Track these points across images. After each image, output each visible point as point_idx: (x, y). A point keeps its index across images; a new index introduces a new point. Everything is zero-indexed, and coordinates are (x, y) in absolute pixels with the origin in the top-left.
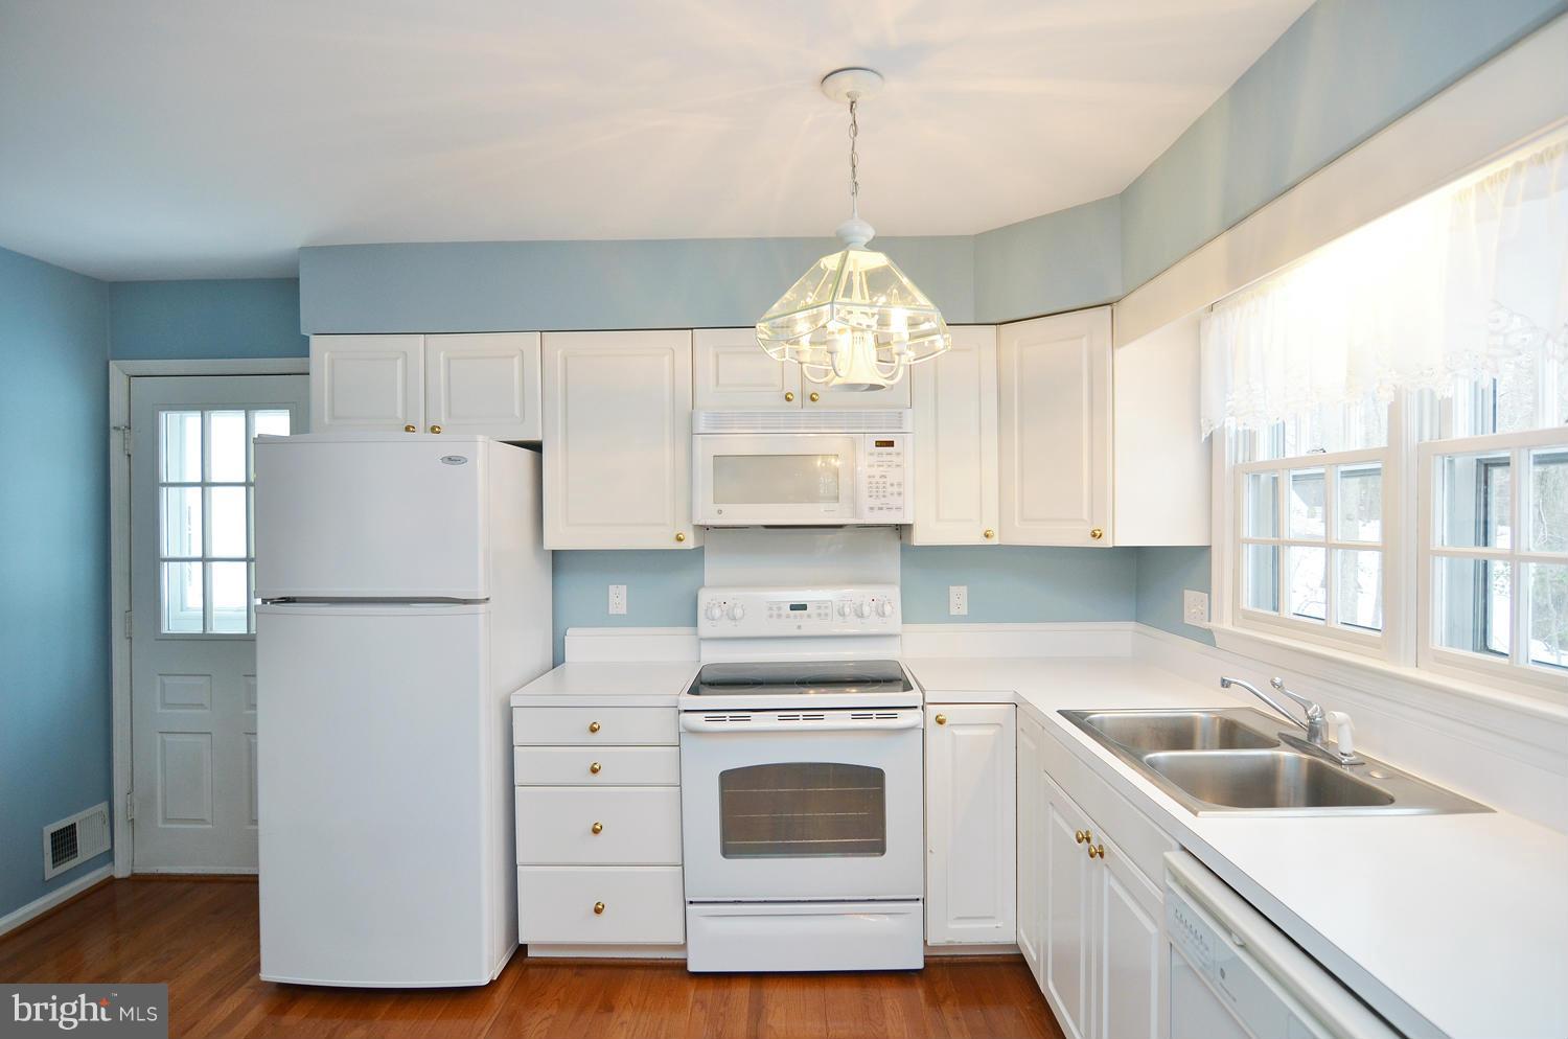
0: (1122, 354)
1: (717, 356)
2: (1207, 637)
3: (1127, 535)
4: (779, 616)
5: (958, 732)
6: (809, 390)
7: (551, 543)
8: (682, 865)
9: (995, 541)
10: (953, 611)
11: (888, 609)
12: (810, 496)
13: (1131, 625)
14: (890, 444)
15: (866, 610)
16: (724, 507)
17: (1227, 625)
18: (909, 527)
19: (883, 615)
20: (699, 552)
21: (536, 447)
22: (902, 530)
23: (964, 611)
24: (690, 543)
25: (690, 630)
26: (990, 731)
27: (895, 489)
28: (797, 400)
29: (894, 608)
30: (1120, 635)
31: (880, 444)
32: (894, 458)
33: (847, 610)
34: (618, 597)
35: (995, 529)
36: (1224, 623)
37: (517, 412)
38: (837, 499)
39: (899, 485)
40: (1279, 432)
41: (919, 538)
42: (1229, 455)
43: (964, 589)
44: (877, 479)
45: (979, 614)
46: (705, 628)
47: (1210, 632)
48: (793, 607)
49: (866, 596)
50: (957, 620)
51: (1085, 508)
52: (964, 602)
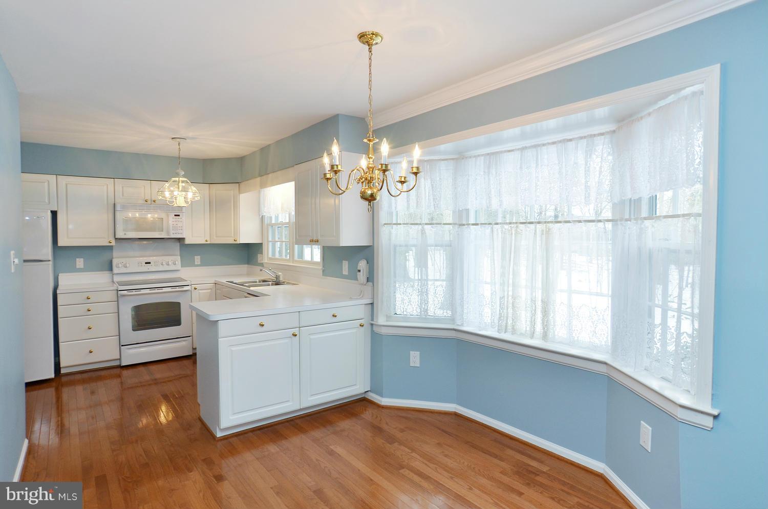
0: (242, 196)
1: (123, 187)
2: (262, 265)
3: (243, 240)
4: (142, 266)
5: (200, 291)
6: (153, 199)
7: (60, 244)
8: (119, 336)
9: (208, 242)
10: (196, 263)
11: (176, 262)
12: (154, 230)
13: (247, 265)
14: (179, 215)
15: (170, 263)
16: (127, 233)
17: (266, 261)
18: (183, 239)
19: (175, 264)
21: (55, 213)
22: (181, 240)
23: (199, 263)
24: (113, 244)
25: (111, 272)
26: (209, 291)
27: (180, 228)
28: (149, 202)
29: (179, 262)
30: (244, 268)
31: (175, 215)
32: (180, 220)
33: (164, 263)
34: (80, 263)
35: (208, 239)
36: (265, 261)
37: (47, 201)
38: (162, 231)
39: (182, 227)
40: (277, 218)
41: (187, 242)
42: (266, 222)
43: (199, 257)
44: (175, 225)
45: (204, 264)
46: (115, 270)
47: (262, 263)
48: (146, 263)
49: (170, 259)
50: (197, 266)
51: (233, 234)
52: (199, 261)
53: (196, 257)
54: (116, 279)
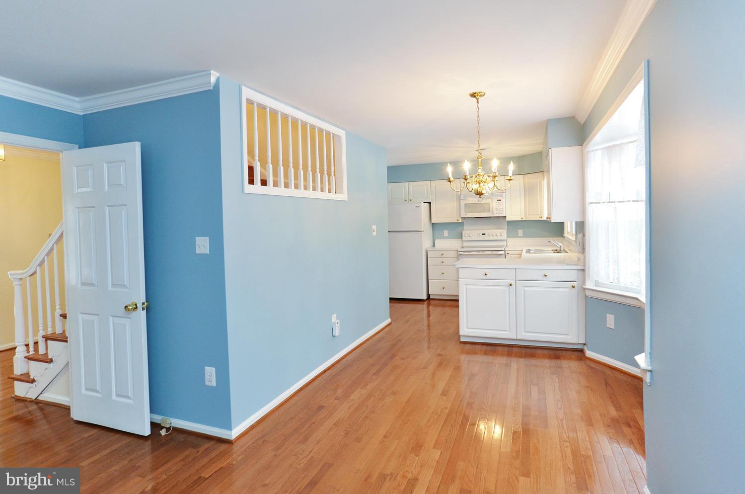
4: (480, 236)
7: (433, 221)
9: (524, 219)
10: (519, 235)
11: (503, 234)
12: (484, 211)
14: (500, 200)
15: (499, 234)
16: (467, 214)
18: (505, 217)
19: (502, 236)
20: (462, 224)
21: (430, 203)
23: (522, 235)
24: (460, 221)
25: (460, 239)
27: (501, 209)
29: (505, 234)
31: (498, 200)
32: (501, 203)
33: (494, 235)
34: (446, 233)
35: (524, 217)
36: (565, 234)
37: (426, 197)
38: (489, 212)
39: (503, 208)
41: (508, 219)
43: (521, 230)
44: (498, 207)
45: (525, 236)
46: (464, 239)
48: (483, 234)
49: (498, 231)
50: (520, 237)
51: (539, 212)
52: (522, 233)
53: (519, 230)
54: (465, 244)
